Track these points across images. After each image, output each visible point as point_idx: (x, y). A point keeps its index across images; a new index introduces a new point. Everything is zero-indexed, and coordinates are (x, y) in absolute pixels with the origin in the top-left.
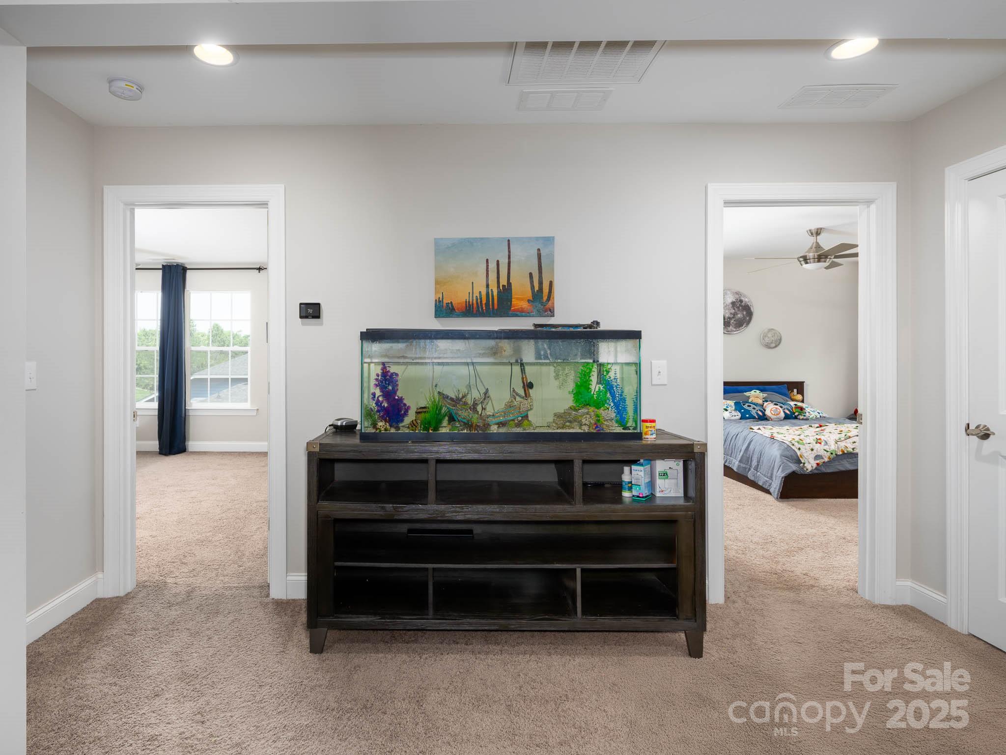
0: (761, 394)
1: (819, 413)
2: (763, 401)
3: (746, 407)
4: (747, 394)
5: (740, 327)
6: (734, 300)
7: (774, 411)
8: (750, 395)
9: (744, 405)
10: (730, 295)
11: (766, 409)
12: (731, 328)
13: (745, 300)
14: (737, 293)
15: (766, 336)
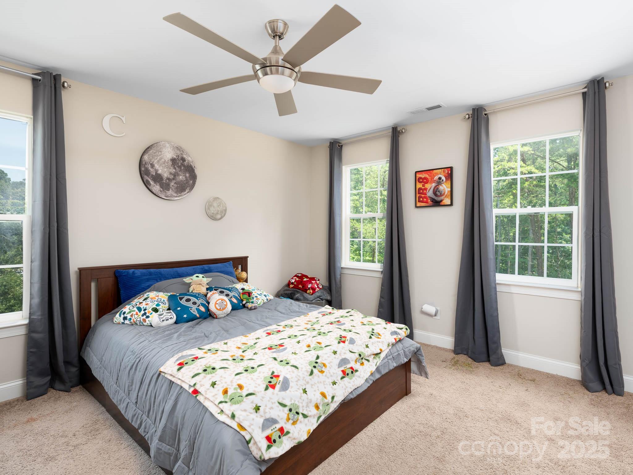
0: (205, 279)
1: (265, 296)
2: (207, 289)
3: (183, 302)
4: (187, 280)
5: (182, 192)
6: (175, 157)
7: (219, 305)
8: (191, 281)
9: (181, 299)
10: (169, 149)
11: (210, 301)
12: (170, 192)
13: (188, 159)
14: (178, 148)
15: (211, 206)
